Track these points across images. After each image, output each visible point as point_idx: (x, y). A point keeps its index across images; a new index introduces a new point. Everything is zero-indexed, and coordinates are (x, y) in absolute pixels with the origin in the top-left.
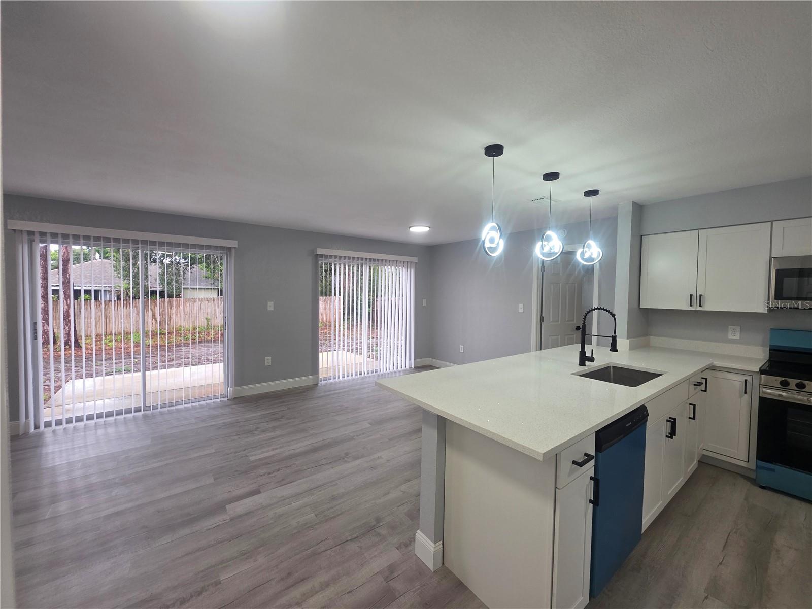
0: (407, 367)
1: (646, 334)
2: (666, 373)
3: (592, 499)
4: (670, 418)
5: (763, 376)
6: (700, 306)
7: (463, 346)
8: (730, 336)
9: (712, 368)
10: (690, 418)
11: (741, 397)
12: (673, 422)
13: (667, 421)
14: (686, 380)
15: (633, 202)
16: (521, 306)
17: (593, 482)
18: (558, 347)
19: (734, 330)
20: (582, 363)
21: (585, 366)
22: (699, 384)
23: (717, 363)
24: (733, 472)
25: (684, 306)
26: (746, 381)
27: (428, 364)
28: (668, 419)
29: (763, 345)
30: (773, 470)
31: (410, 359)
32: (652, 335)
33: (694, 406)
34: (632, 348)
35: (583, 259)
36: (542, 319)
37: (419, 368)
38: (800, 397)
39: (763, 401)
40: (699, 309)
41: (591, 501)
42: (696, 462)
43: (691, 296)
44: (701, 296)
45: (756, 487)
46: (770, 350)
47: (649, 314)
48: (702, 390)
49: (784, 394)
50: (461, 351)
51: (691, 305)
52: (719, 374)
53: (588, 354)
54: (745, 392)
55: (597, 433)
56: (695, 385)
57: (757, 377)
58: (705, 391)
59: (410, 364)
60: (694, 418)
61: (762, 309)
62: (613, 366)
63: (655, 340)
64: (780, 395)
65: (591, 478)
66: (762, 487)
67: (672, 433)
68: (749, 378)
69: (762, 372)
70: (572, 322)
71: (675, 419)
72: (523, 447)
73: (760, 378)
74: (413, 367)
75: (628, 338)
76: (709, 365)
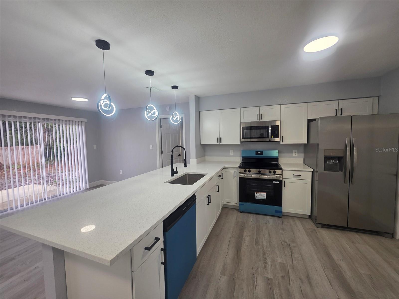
0: (84, 189)
1: (204, 156)
2: (207, 174)
3: (163, 261)
4: (208, 195)
5: (240, 169)
6: (221, 142)
7: (121, 171)
8: (231, 154)
9: (225, 168)
10: (217, 192)
11: (234, 178)
12: (209, 197)
13: (207, 197)
14: (215, 175)
15: (195, 95)
16: (151, 146)
17: (163, 252)
18: (166, 166)
19: (232, 151)
20: (172, 175)
21: (174, 176)
22: (220, 176)
23: (226, 166)
24: (233, 208)
25: (215, 142)
26: (235, 171)
27: (100, 184)
28: (208, 196)
29: (240, 157)
30: (243, 205)
31: (86, 183)
32: (206, 156)
33: (218, 186)
34: (198, 163)
35: (173, 121)
36: (162, 152)
37: (92, 188)
38: (249, 176)
39: (240, 179)
40: (221, 143)
41: (162, 263)
42: (221, 209)
43: (218, 138)
44: (221, 138)
45: (239, 213)
46: (242, 158)
47: (205, 147)
48: (222, 178)
49: (245, 175)
50: (121, 174)
51: (218, 142)
52: (227, 170)
53: (175, 170)
54: (235, 176)
55: (164, 222)
56: (218, 177)
57: (238, 169)
58: (223, 178)
59: (86, 186)
60: (218, 192)
61: (239, 143)
62: (188, 174)
63: (208, 158)
64: (244, 176)
65: (162, 250)
66: (241, 212)
67: (209, 202)
68: (236, 170)
69: (240, 167)
70: (177, 152)
71: (210, 195)
72: (99, 258)
73: (239, 170)
74: (88, 188)
75: (196, 159)
76: (224, 167)
